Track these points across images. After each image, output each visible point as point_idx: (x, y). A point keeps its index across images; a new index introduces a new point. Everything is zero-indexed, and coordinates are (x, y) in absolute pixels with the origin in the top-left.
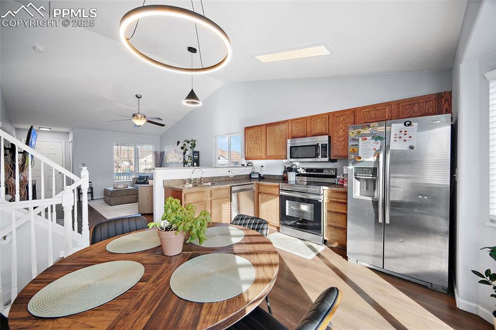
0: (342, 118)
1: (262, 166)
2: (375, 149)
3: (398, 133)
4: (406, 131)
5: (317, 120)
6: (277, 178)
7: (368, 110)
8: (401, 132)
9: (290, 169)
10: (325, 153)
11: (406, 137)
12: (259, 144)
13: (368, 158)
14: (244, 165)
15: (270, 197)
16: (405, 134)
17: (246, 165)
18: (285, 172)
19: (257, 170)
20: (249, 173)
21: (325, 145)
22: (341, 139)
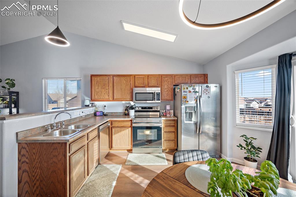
0: (166, 79)
1: (105, 106)
2: (195, 97)
3: (204, 90)
4: (207, 90)
5: (152, 77)
6: (119, 114)
7: (179, 76)
8: (205, 90)
9: (132, 108)
10: (159, 98)
11: (207, 92)
12: (107, 89)
13: (192, 101)
14: (88, 106)
15: (122, 129)
16: (207, 91)
17: (90, 105)
18: (126, 110)
19: (100, 109)
20: (93, 112)
21: (159, 93)
22: (166, 90)
